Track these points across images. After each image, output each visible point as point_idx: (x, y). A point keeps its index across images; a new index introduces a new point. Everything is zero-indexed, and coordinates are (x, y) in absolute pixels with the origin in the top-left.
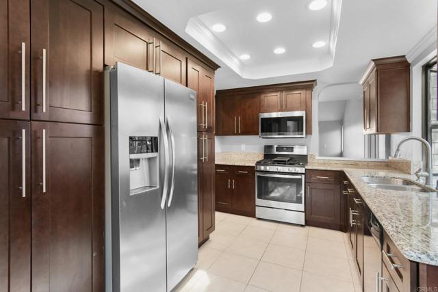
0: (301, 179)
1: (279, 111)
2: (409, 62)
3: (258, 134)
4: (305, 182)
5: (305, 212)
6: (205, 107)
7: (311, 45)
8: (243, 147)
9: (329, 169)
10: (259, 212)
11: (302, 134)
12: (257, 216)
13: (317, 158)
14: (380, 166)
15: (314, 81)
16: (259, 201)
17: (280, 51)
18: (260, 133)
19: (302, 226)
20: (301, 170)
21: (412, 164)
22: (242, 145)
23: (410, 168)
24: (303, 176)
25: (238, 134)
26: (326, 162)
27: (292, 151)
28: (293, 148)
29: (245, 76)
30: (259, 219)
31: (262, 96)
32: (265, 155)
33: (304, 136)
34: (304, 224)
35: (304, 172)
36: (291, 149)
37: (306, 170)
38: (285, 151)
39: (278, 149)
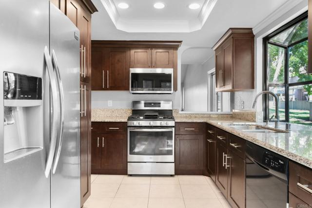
0: (172, 132)
1: (149, 67)
2: (254, 34)
3: (128, 89)
4: (175, 135)
5: (175, 162)
6: (83, 52)
7: (187, 6)
8: (110, 103)
9: (195, 121)
10: (131, 168)
11: (171, 91)
12: (129, 173)
13: (180, 112)
14: (227, 117)
15: (180, 42)
16: (131, 158)
17: (159, 6)
18: (130, 88)
19: (172, 176)
20: (171, 123)
21: (256, 114)
22: (109, 101)
23: (255, 117)
24: (173, 129)
25: (106, 89)
26: (188, 116)
27: (160, 107)
28: (160, 103)
29: (119, 27)
30: (131, 175)
31: (133, 51)
32: (133, 110)
33: (172, 92)
34: (174, 174)
35: (174, 125)
36: (159, 104)
37: (176, 123)
38: (153, 106)
39: (146, 105)
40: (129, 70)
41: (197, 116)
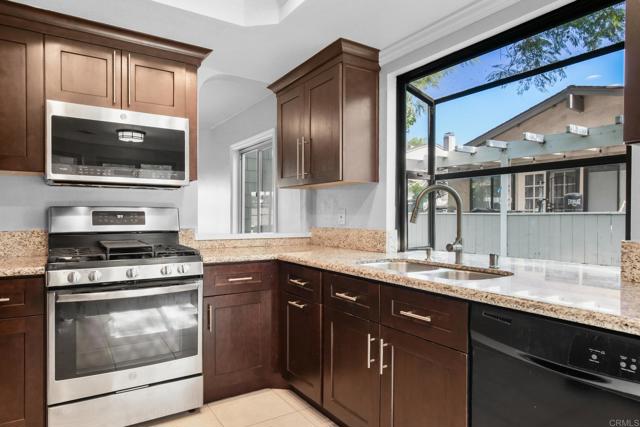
1: (114, 106)
4: (204, 297)
5: (204, 373)
11: (180, 177)
15: (207, 51)
18: (48, 166)
19: (192, 411)
21: (387, 235)
23: (382, 242)
27: (143, 223)
32: (47, 236)
33: (184, 182)
34: (202, 404)
35: (203, 272)
36: (139, 217)
37: (205, 265)
38: (122, 222)
39: (99, 217)
40: (44, 107)
41: (238, 244)
